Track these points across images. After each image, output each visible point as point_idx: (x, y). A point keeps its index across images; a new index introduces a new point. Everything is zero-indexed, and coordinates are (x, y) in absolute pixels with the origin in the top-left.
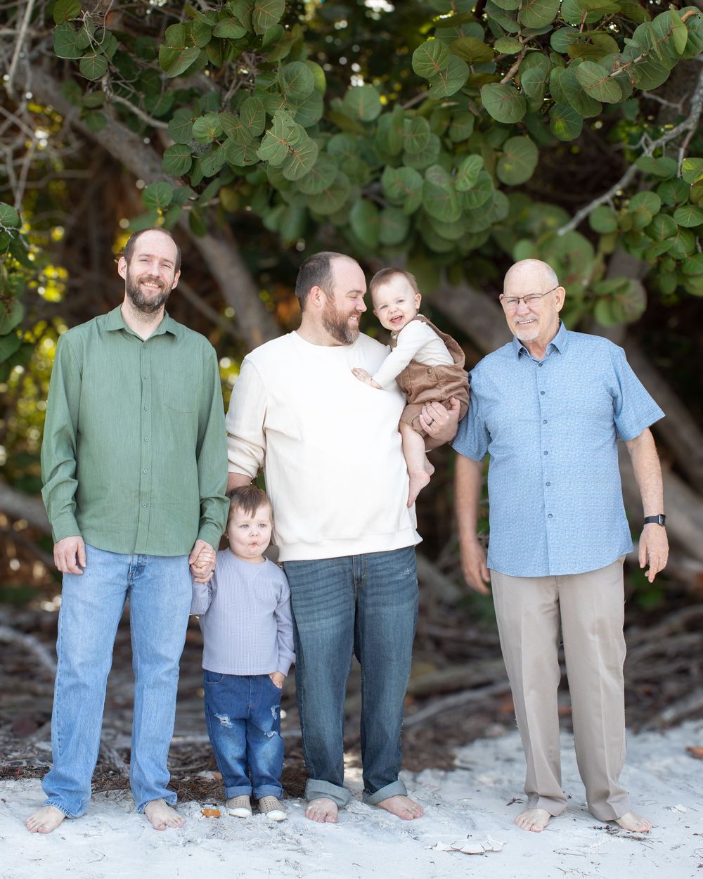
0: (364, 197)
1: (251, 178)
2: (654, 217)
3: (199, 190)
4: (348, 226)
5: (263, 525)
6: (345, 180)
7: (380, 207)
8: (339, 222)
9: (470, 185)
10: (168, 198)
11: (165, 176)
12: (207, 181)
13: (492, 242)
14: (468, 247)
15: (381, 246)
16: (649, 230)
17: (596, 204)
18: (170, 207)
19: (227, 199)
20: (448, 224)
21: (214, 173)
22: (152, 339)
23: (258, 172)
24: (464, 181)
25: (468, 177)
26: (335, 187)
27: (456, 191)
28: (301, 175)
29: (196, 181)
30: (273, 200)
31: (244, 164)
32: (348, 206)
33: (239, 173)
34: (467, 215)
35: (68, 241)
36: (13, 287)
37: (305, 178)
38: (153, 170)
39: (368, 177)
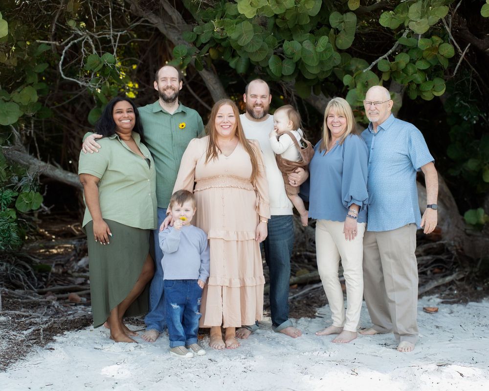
0: (275, 54)
1: (224, 44)
2: (406, 65)
3: (200, 48)
4: (268, 66)
5: (187, 210)
6: (266, 46)
7: (282, 59)
8: (263, 65)
9: (322, 49)
10: (185, 52)
11: (185, 42)
12: (203, 45)
13: (333, 75)
14: (322, 77)
15: (283, 76)
16: (404, 70)
17: (381, 58)
18: (186, 57)
19: (212, 53)
20: (313, 67)
21: (207, 41)
22: (174, 114)
23: (227, 41)
24: (320, 47)
25: (322, 46)
26: (261, 49)
27: (316, 52)
28: (246, 43)
29: (198, 45)
30: (234, 55)
31: (220, 38)
32: (268, 58)
33: (218, 42)
34: (321, 63)
35: (139, 70)
36: (112, 91)
37: (248, 44)
38: (179, 39)
39: (277, 45)
